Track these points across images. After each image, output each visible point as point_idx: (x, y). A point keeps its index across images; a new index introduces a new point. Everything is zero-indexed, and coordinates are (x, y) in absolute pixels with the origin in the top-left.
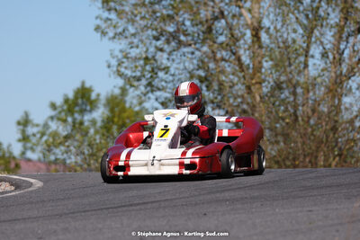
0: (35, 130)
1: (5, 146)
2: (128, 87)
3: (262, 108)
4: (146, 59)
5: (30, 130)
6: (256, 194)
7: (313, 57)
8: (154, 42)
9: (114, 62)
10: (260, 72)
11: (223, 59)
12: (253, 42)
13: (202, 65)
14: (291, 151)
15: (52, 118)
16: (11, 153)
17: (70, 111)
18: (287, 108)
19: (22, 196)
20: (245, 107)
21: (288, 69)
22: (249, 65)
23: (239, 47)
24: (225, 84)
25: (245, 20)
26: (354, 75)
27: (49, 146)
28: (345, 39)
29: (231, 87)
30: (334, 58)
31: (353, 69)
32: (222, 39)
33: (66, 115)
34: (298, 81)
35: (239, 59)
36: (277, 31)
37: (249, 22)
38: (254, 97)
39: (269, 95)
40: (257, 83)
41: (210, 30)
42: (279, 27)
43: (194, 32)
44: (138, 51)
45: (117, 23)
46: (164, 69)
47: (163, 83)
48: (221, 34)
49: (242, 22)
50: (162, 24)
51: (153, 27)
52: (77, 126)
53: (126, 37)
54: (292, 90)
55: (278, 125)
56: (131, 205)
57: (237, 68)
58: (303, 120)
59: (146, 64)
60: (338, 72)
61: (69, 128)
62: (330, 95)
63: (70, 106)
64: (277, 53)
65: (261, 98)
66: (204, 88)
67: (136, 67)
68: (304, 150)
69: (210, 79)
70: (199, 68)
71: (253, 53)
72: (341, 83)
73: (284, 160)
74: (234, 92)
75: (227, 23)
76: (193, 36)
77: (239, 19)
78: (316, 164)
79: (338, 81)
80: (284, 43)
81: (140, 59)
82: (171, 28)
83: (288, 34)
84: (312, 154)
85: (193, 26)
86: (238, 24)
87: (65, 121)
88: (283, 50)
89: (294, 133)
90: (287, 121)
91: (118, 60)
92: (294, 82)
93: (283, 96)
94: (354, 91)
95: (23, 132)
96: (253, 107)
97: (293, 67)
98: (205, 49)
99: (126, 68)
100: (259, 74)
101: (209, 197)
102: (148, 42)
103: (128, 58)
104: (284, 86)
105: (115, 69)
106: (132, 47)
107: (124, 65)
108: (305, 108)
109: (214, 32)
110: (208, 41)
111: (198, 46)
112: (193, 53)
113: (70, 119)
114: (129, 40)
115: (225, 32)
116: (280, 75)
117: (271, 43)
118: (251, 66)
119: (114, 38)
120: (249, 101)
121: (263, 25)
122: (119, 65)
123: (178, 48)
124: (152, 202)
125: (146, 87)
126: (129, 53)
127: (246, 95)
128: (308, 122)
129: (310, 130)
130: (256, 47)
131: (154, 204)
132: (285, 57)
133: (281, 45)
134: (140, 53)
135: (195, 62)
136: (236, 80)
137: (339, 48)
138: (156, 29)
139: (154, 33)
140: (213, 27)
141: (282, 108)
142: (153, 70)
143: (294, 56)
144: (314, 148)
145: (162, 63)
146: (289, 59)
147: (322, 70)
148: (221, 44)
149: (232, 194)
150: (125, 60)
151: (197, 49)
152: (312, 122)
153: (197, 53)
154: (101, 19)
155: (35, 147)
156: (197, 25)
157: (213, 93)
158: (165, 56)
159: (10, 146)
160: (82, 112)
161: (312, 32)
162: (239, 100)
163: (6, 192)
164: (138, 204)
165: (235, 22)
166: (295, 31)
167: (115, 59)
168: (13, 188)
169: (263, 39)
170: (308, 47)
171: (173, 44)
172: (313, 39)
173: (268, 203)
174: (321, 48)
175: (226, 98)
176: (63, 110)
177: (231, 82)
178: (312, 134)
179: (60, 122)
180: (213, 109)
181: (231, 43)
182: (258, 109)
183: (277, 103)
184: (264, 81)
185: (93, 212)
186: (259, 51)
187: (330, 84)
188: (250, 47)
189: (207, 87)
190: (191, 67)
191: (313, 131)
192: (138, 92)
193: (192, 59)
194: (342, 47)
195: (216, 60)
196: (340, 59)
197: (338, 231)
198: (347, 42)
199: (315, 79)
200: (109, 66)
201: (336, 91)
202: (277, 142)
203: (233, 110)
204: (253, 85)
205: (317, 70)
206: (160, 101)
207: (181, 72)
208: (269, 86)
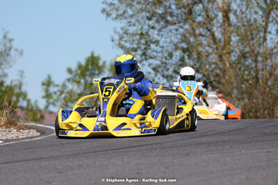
0: (56, 89)
1: (33, 102)
3: (231, 72)
4: (142, 34)
5: (52, 89)
6: (227, 139)
7: (270, 33)
8: (147, 21)
9: (116, 37)
10: (229, 44)
11: (201, 35)
12: (224, 21)
13: (184, 39)
14: (253, 105)
15: (69, 80)
16: (37, 107)
17: (83, 75)
18: (250, 72)
19: (46, 140)
20: (218, 71)
22: (220, 39)
23: (213, 25)
24: (202, 54)
25: (217, 4)
27: (66, 102)
29: (207, 56)
32: (200, 19)
33: (80, 79)
34: (258, 51)
35: (213, 35)
36: (243, 13)
37: (221, 6)
38: (225, 64)
39: (236, 62)
40: (227, 53)
41: (190, 12)
42: (244, 9)
43: (178, 14)
44: (135, 28)
45: (119, 7)
46: (155, 42)
47: (155, 53)
48: (199, 15)
49: (215, 6)
50: (153, 8)
51: (147, 9)
52: (88, 86)
53: (126, 18)
54: (254, 58)
55: (243, 86)
56: (130, 147)
57: (212, 41)
58: (262, 81)
59: (141, 38)
61: (82, 87)
63: (82, 71)
64: (243, 30)
65: (230, 64)
66: (186, 57)
67: (133, 41)
68: (263, 105)
69: (191, 50)
70: (182, 41)
71: (224, 29)
73: (248, 113)
74: (210, 60)
75: (204, 7)
76: (177, 17)
77: (213, 4)
78: (273, 115)
80: (247, 22)
81: (136, 34)
82: (160, 11)
83: (251, 15)
84: (270, 108)
85: (177, 9)
86: (212, 7)
87: (79, 82)
88: (247, 28)
89: (256, 92)
90: (250, 82)
91: (120, 36)
92: (256, 52)
93: (247, 63)
95: (47, 91)
96: (224, 71)
97: (254, 41)
98: (187, 26)
99: (126, 41)
100: (228, 46)
101: (190, 141)
102: (143, 21)
103: (127, 34)
104: (248, 55)
105: (117, 42)
106: (130, 26)
107: (125, 39)
108: (264, 72)
109: (194, 14)
111: (181, 24)
112: (177, 30)
113: (82, 81)
114: (129, 20)
115: (202, 14)
116: (245, 47)
117: (238, 22)
118: (223, 40)
119: (116, 18)
120: (221, 66)
121: (231, 8)
122: (120, 39)
123: (166, 27)
124: (146, 145)
125: (141, 56)
126: (128, 30)
127: (218, 62)
128: (267, 83)
129: (268, 89)
130: (226, 25)
131: (148, 146)
132: (249, 33)
133: (246, 23)
134: (137, 30)
135: (179, 37)
136: (211, 50)
138: (149, 12)
139: (148, 14)
140: (193, 10)
141: (246, 72)
142: (147, 43)
143: (255, 32)
144: (271, 103)
145: (153, 38)
146: (252, 34)
147: (277, 43)
148: (200, 23)
149: (208, 138)
150: (125, 35)
151: (181, 27)
152: (269, 83)
153: (181, 30)
154: (106, 4)
155: (55, 103)
156: (180, 8)
157: (193, 61)
158: (156, 32)
159: (36, 101)
160: (92, 75)
161: (269, 13)
162: (213, 66)
163: (34, 137)
164: (135, 147)
165: (210, 6)
166: (256, 13)
167: (117, 35)
168: (39, 134)
169: (231, 19)
170: (266, 25)
171: (162, 23)
172: (271, 19)
173: (236, 145)
175: (203, 64)
176: (77, 74)
177: (207, 52)
178: (270, 93)
179: (75, 83)
181: (207, 22)
182: (228, 73)
183: (243, 69)
184: (232, 51)
185: (101, 153)
186: (228, 28)
188: (221, 27)
189: (188, 56)
190: (176, 41)
191: (270, 90)
193: (176, 34)
195: (195, 36)
199: (272, 50)
200: (113, 41)
202: (243, 99)
203: (208, 74)
204: (224, 54)
205: (273, 43)
206: (152, 66)
207: (168, 44)
208: (237, 55)
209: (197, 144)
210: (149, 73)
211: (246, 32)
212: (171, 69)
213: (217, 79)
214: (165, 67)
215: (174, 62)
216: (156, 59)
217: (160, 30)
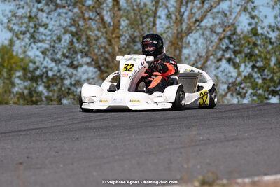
2: (15, 39)
4: (30, 17)
6: (117, 124)
7: (160, 17)
8: (36, 4)
10: (119, 29)
11: (90, 19)
12: (113, 5)
13: (74, 22)
20: (107, 55)
21: (141, 27)
22: (110, 23)
23: (102, 9)
24: (92, 38)
26: (191, 32)
28: (184, 3)
29: (96, 40)
30: (176, 19)
31: (191, 27)
35: (102, 19)
38: (114, 48)
39: (125, 46)
40: (116, 37)
44: (23, 11)
46: (44, 25)
47: (43, 36)
56: (20, 131)
57: (101, 25)
59: (29, 21)
60: (180, 30)
62: (173, 47)
64: (132, 14)
65: (119, 49)
66: (75, 41)
67: (22, 23)
69: (80, 33)
71: (114, 13)
72: (182, 38)
74: (98, 44)
79: (180, 36)
80: (138, 6)
81: (25, 17)
88: (137, 12)
91: (8, 18)
93: (136, 48)
94: (191, 44)
96: (114, 56)
97: (144, 26)
98: (76, 10)
99: (14, 24)
100: (117, 30)
101: (80, 125)
102: (32, 4)
103: (16, 17)
104: (137, 39)
105: (6, 25)
106: (19, 8)
107: (13, 22)
110: (78, 4)
111: (70, 8)
112: (66, 13)
114: (17, 2)
116: (134, 32)
117: (128, 6)
118: (112, 24)
120: (110, 51)
122: (9, 22)
123: (55, 10)
124: (36, 129)
125: (30, 40)
126: (17, 13)
127: (107, 47)
130: (116, 9)
132: (138, 17)
133: (135, 8)
134: (25, 13)
135: (68, 20)
136: (100, 34)
137: (180, 11)
142: (35, 26)
143: (145, 16)
145: (42, 21)
146: (141, 19)
147: (167, 28)
148: (89, 6)
149: (98, 123)
150: (13, 18)
151: (70, 10)
153: (70, 13)
157: (82, 45)
158: (45, 15)
162: (102, 50)
164: (25, 130)
167: (6, 18)
170: (156, 9)
171: (51, 6)
172: (160, 4)
173: (126, 130)
174: (166, 10)
177: (96, 36)
180: (82, 57)
181: (96, 6)
184: (122, 35)
186: (118, 12)
187: (173, 39)
188: (110, 11)
189: (77, 39)
190: (65, 24)
192: (23, 44)
193: (65, 18)
194: (183, 10)
195: (84, 19)
196: (181, 20)
197: (181, 153)
198: (187, 6)
199: (162, 34)
201: (178, 44)
203: (97, 58)
204: (114, 38)
205: (163, 27)
206: (40, 50)
207: (57, 28)
208: (126, 40)
209: (87, 129)
210: (38, 56)
211: (136, 17)
212: (60, 53)
213: (105, 63)
214: (54, 51)
215: (63, 46)
216: (45, 43)
217: (49, 13)
